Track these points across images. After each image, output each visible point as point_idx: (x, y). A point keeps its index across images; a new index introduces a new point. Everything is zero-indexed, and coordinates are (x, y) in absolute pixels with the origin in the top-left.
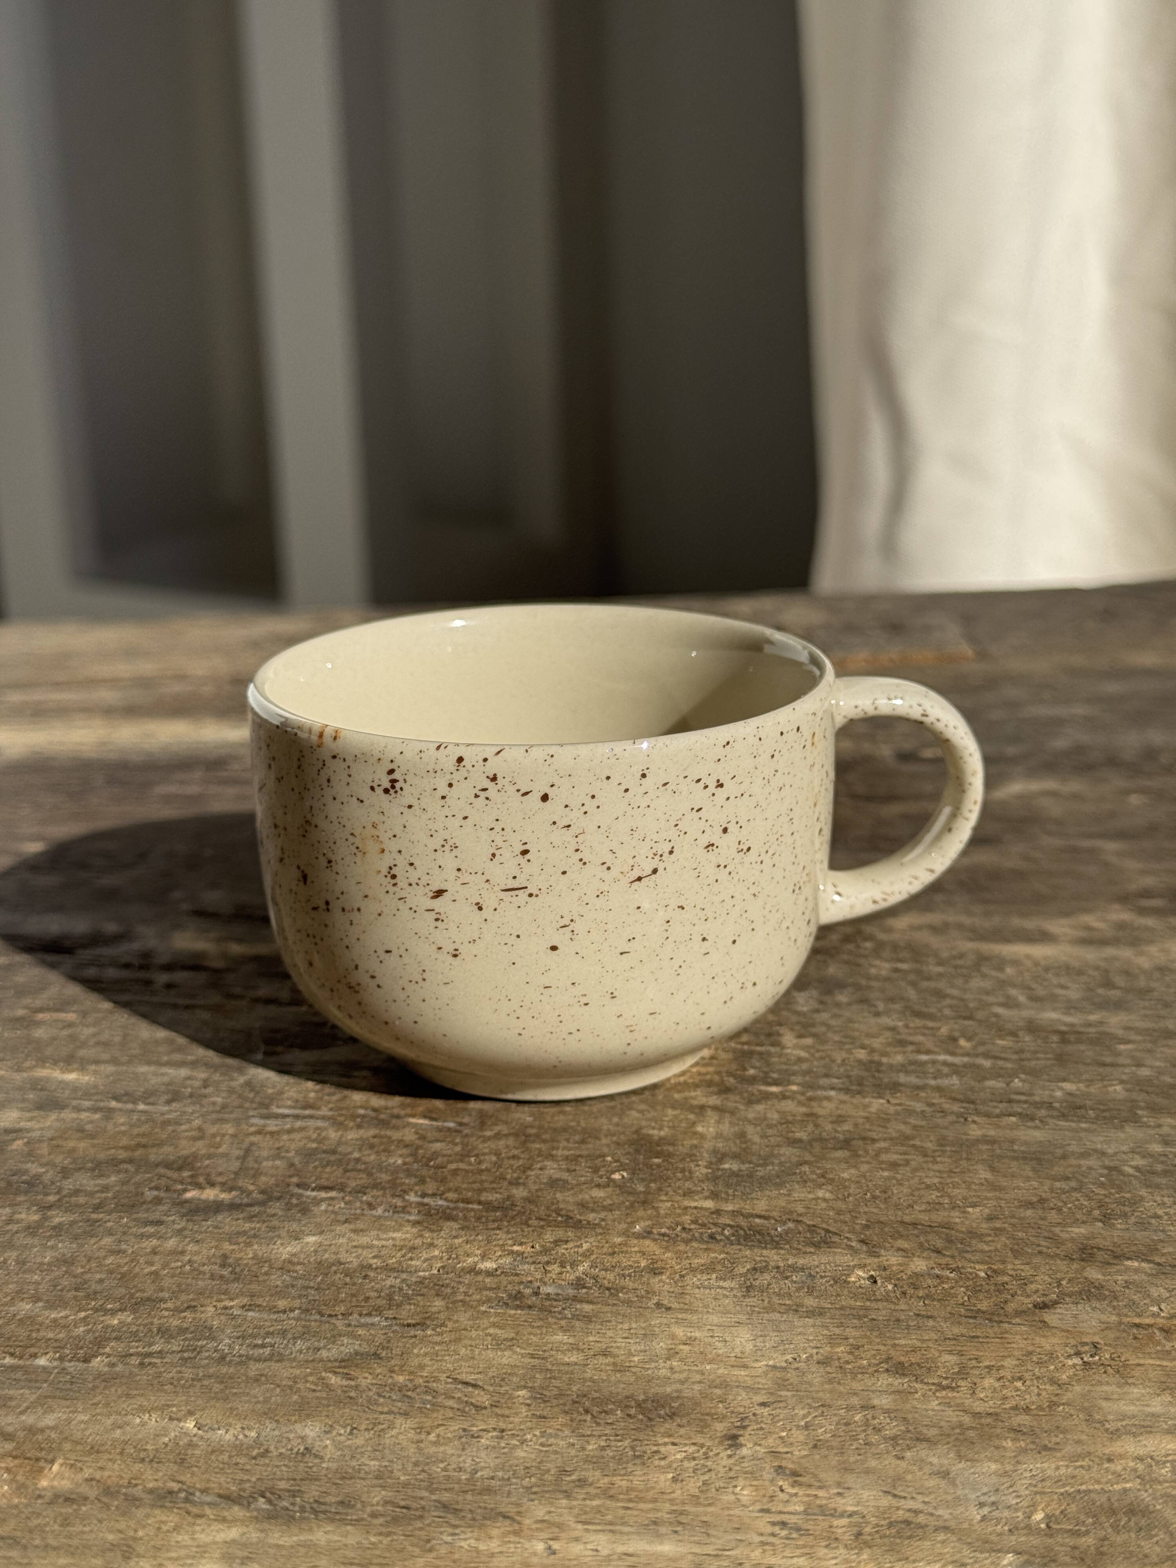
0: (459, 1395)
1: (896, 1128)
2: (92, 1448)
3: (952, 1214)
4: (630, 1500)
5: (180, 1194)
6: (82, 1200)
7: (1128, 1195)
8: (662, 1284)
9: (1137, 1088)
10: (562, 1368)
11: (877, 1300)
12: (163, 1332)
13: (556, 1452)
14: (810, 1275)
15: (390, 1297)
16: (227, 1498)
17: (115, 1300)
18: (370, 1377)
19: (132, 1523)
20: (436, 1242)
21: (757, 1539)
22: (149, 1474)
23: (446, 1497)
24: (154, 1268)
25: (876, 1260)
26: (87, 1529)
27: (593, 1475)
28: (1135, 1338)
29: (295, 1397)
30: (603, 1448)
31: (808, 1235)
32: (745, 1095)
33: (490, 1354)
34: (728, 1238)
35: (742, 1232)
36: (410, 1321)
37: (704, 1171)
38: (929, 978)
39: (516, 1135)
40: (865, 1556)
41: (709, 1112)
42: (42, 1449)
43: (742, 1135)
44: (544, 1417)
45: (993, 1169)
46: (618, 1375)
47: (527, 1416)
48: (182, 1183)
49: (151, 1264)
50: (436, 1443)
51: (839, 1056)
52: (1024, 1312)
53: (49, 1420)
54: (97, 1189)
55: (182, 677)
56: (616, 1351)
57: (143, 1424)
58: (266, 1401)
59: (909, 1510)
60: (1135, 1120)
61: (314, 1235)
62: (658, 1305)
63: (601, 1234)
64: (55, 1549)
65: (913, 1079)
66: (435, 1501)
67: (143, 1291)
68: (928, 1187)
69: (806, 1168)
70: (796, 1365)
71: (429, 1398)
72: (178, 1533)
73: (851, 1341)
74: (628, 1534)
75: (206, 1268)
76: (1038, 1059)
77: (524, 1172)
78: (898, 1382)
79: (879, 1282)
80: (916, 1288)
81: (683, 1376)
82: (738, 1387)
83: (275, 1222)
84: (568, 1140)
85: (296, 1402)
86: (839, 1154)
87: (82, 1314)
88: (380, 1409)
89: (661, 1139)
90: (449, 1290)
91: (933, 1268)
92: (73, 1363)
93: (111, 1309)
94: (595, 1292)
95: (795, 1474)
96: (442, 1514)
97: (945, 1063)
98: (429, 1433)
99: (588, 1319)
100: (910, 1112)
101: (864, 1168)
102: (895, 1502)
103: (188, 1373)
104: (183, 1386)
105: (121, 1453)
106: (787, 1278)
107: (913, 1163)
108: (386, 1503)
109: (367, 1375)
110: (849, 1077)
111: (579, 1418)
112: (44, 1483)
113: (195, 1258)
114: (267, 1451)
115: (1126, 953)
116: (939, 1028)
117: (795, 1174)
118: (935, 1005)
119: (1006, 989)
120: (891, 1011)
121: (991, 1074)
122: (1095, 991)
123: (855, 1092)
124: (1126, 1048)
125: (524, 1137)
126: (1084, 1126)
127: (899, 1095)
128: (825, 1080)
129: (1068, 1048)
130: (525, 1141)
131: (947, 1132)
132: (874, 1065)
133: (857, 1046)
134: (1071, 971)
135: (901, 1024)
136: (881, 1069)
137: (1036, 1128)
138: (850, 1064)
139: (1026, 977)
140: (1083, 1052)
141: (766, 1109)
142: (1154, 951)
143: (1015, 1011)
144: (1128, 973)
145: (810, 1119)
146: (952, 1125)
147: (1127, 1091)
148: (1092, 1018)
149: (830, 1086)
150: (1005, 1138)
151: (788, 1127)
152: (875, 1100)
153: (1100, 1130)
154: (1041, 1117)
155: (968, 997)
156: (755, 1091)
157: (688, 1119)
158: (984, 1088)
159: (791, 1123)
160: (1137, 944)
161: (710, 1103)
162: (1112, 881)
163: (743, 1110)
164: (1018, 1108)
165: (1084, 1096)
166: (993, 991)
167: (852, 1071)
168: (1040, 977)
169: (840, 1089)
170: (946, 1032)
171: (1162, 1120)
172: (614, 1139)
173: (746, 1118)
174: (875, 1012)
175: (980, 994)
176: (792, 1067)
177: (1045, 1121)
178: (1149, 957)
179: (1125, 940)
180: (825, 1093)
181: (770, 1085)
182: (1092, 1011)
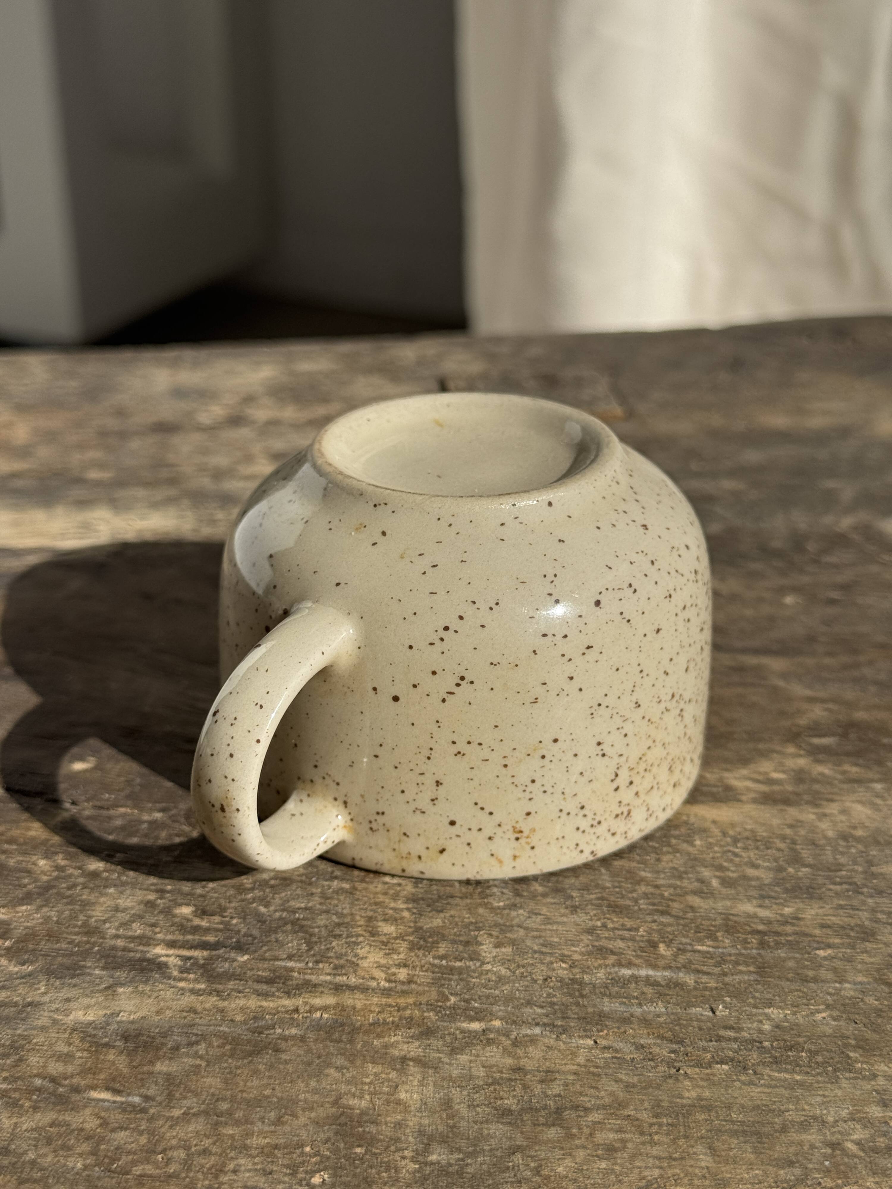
9: (844, 1016)
32: (448, 1039)
39: (206, 1113)
41: (412, 1068)
43: (447, 1104)
45: (713, 1151)
60: (849, 1065)
65: (618, 1008)
69: (518, 1159)
76: (741, 972)
77: (216, 1177)
84: (262, 1119)
86: (553, 1133)
89: (363, 1113)
97: (649, 981)
100: (620, 1061)
101: (581, 1154)
107: (630, 1145)
110: (552, 1004)
115: (809, 815)
116: (637, 929)
117: (508, 1168)
118: (630, 895)
119: (698, 869)
120: (587, 905)
121: (696, 997)
122: (785, 870)
123: (560, 1029)
124: (826, 954)
125: (215, 1117)
126: (798, 1078)
127: (606, 1032)
128: (528, 1010)
129: (768, 955)
130: (217, 1124)
131: (660, 1093)
132: (576, 986)
133: (557, 958)
134: (759, 843)
135: (599, 924)
136: (585, 993)
137: (751, 1083)
138: (552, 984)
139: (716, 852)
140: (784, 961)
141: (471, 1061)
142: (835, 812)
143: (711, 902)
144: (814, 844)
145: (517, 1077)
146: (665, 1081)
147: (835, 1020)
148: (787, 911)
149: (534, 1019)
150: (721, 1101)
151: (495, 1090)
152: (582, 1042)
153: (816, 1085)
154: (753, 1065)
155: (662, 882)
156: (458, 1032)
157: (389, 1080)
158: (691, 1020)
159: (499, 1084)
160: (818, 802)
161: (412, 1053)
162: (783, 714)
163: (447, 1064)
164: (729, 1050)
165: (793, 1029)
166: (686, 873)
167: (555, 996)
168: (729, 851)
169: (545, 1025)
170: (645, 934)
171: (876, 1067)
172: (313, 1115)
173: (451, 1077)
174: (572, 907)
175: (673, 877)
176: (493, 991)
177: (758, 1072)
178: (832, 821)
179: (805, 797)
180: (529, 1032)
181: (472, 1019)
182: (785, 900)
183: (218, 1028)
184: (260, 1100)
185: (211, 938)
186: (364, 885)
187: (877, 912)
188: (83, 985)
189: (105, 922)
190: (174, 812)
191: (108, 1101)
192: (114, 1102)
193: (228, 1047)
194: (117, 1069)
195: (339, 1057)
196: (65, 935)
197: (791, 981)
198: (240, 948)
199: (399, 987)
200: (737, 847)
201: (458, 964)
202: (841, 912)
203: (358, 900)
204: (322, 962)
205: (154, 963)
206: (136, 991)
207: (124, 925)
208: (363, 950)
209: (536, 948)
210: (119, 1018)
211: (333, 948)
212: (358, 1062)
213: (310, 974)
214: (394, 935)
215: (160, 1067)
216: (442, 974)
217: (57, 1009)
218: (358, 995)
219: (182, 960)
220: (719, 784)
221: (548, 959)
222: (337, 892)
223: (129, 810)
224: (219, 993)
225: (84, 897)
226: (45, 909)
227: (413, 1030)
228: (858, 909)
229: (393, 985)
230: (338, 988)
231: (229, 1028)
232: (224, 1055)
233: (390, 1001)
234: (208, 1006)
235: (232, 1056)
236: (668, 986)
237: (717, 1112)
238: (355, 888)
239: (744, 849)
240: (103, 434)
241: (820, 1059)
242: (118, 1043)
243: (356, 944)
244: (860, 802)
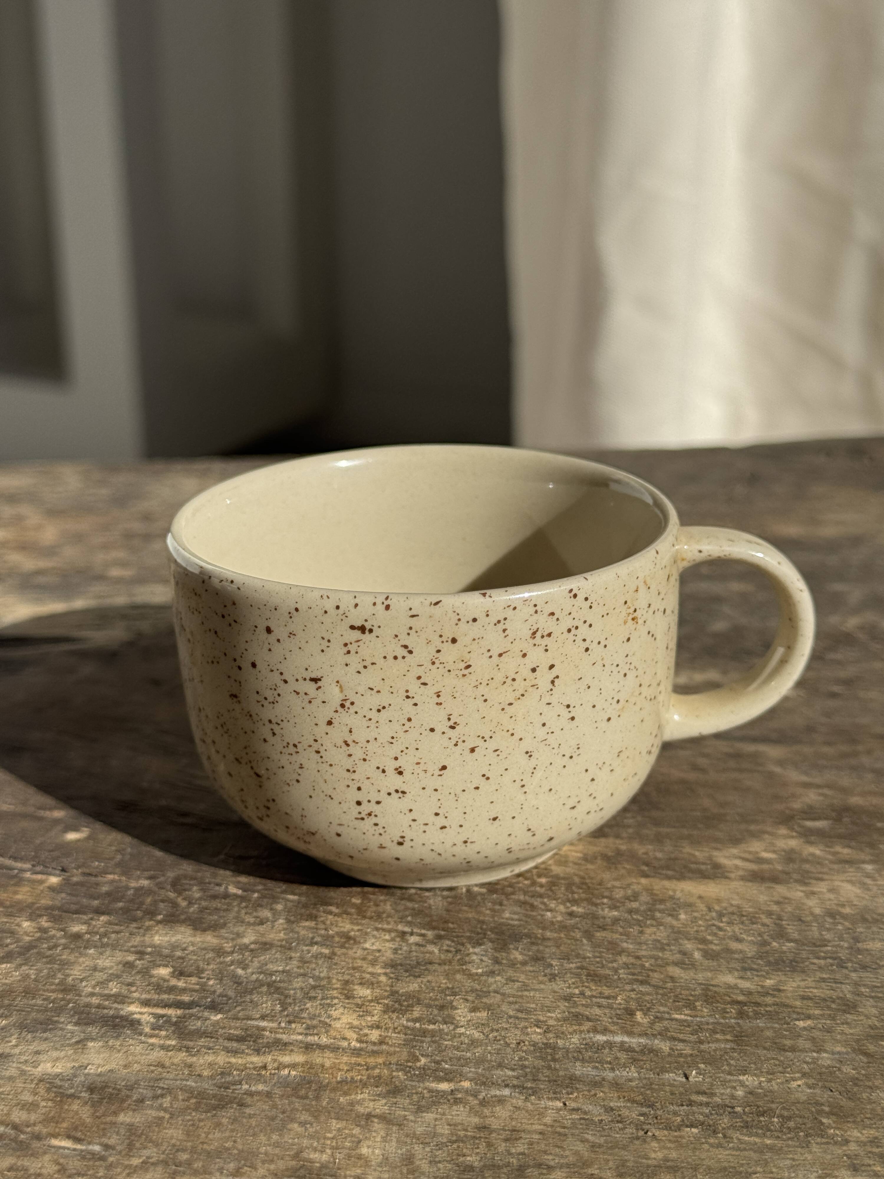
9: (820, 1084)
32: (415, 1098)
38: (603, 928)
39: (165, 1163)
41: (377, 1125)
43: (409, 1159)
60: (821, 1131)
76: (718, 1041)
89: (323, 1166)
97: (622, 1047)
100: (588, 1122)
115: (797, 893)
116: (615, 998)
118: (610, 965)
119: (681, 941)
120: (566, 973)
121: (670, 1063)
122: (769, 944)
123: (530, 1091)
124: (806, 1025)
125: (174, 1167)
126: (768, 1142)
127: (575, 1094)
128: (499, 1072)
129: (747, 1024)
130: (175, 1173)
131: (626, 1153)
132: (549, 1051)
133: (532, 1023)
134: (745, 918)
135: (577, 991)
136: (557, 1057)
137: (719, 1146)
138: (525, 1048)
139: (700, 926)
140: (762, 1031)
141: (436, 1120)
142: (825, 890)
143: (692, 973)
144: (800, 920)
145: (482, 1135)
146: (631, 1142)
147: (810, 1088)
148: (769, 982)
149: (503, 1081)
150: (688, 1163)
151: (459, 1147)
152: (551, 1104)
153: (786, 1149)
154: (724, 1129)
155: (644, 953)
156: (425, 1091)
157: (352, 1136)
158: (664, 1085)
159: (463, 1141)
160: (807, 881)
161: (378, 1110)
162: (776, 798)
163: (412, 1121)
164: (699, 1114)
165: (766, 1096)
166: (668, 945)
167: (526, 1059)
168: (714, 925)
169: (514, 1086)
170: (622, 1002)
171: (849, 1133)
172: (272, 1167)
173: (414, 1133)
174: (551, 975)
175: (656, 948)
176: (464, 1053)
177: (728, 1135)
178: (820, 899)
179: (795, 876)
180: (498, 1093)
181: (440, 1080)
182: (767, 973)
183: (185, 1082)
184: (220, 1152)
185: (186, 998)
186: (344, 950)
187: (859, 985)
188: (54, 1039)
189: (82, 980)
190: (162, 879)
191: (68, 1149)
192: (75, 1150)
193: (193, 1101)
194: (81, 1118)
195: (304, 1112)
196: (41, 992)
197: (768, 1050)
198: (214, 1007)
199: (371, 1048)
200: (722, 922)
201: (432, 1027)
202: (823, 985)
203: (336, 964)
204: (295, 1022)
205: (127, 1020)
206: (106, 1046)
207: (102, 983)
208: (337, 1012)
209: (511, 1013)
210: (86, 1071)
211: (307, 1009)
212: (322, 1118)
213: (282, 1033)
214: (370, 998)
215: (124, 1118)
216: (415, 1036)
217: (26, 1061)
218: (328, 1054)
219: (154, 1018)
220: (709, 862)
221: (523, 1024)
222: (316, 957)
223: (116, 877)
224: (188, 1049)
225: (64, 957)
226: (24, 968)
227: (380, 1089)
228: (841, 983)
229: (364, 1045)
230: (308, 1047)
231: (196, 1082)
232: (188, 1108)
233: (360, 1060)
234: (176, 1061)
235: (196, 1109)
236: (642, 1052)
237: (682, 1173)
238: (334, 954)
239: (728, 923)
240: (129, 536)
241: (791, 1124)
242: (83, 1094)
243: (330, 1005)
244: (848, 881)
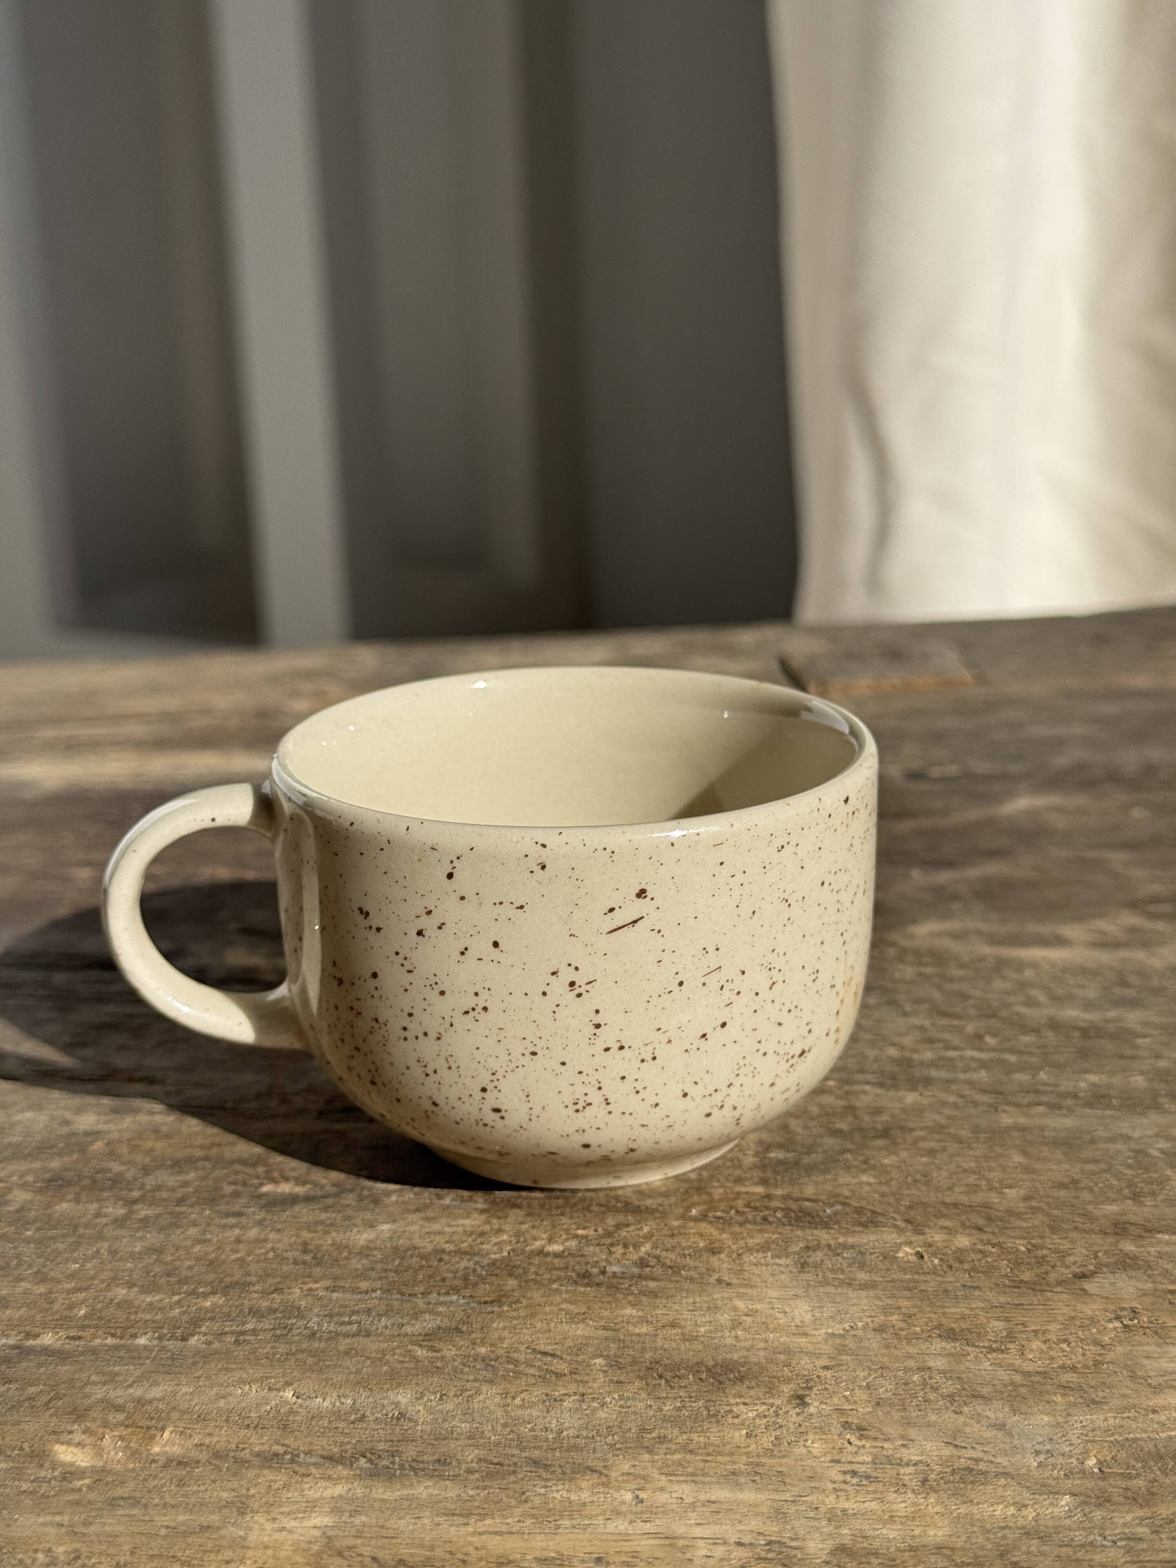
0: (540, 1363)
1: (931, 1118)
2: (199, 1416)
3: (990, 1195)
4: (709, 1454)
5: (257, 1188)
6: (165, 1195)
7: (1154, 1175)
8: (722, 1263)
9: (1157, 1078)
10: (634, 1338)
11: (925, 1273)
12: (254, 1312)
13: (635, 1413)
14: (860, 1252)
15: (466, 1279)
16: (330, 1459)
17: (205, 1284)
18: (454, 1349)
19: (244, 1483)
20: (504, 1228)
21: (830, 1486)
22: (254, 1439)
23: (536, 1454)
24: (239, 1255)
25: (921, 1237)
26: (202, 1488)
27: (672, 1432)
28: (1171, 1303)
29: (386, 1368)
30: (679, 1409)
31: (856, 1216)
33: (566, 1327)
34: (779, 1220)
35: (792, 1214)
36: (486, 1299)
37: (753, 1160)
40: (932, 1500)
42: (152, 1419)
44: (621, 1382)
45: (1025, 1153)
46: (687, 1344)
47: (605, 1381)
48: (258, 1177)
49: (237, 1251)
50: (522, 1407)
51: (872, 1053)
52: (1063, 1281)
53: (156, 1392)
54: (177, 1184)
55: (206, 711)
56: (683, 1323)
57: (244, 1394)
58: (358, 1372)
59: (970, 1459)
61: (388, 1223)
62: (719, 1281)
63: (659, 1218)
64: (173, 1506)
65: (943, 1074)
66: (526, 1457)
67: (231, 1275)
68: (965, 1171)
69: (849, 1156)
70: (853, 1333)
71: (511, 1367)
72: (288, 1491)
73: (903, 1310)
74: (709, 1483)
75: (289, 1255)
76: (1061, 1053)
78: (949, 1346)
79: (926, 1257)
80: (961, 1262)
81: (748, 1344)
82: (800, 1352)
83: (349, 1212)
85: (386, 1372)
86: (881, 1142)
87: (176, 1298)
88: (466, 1377)
90: (520, 1271)
91: (975, 1244)
92: (172, 1342)
93: (203, 1293)
94: (658, 1270)
95: (860, 1428)
96: (533, 1469)
97: (973, 1059)
98: (514, 1398)
99: (654, 1294)
100: (944, 1103)
101: (904, 1154)
102: (955, 1452)
103: (282, 1349)
104: (278, 1360)
105: (227, 1421)
106: (838, 1255)
107: (949, 1149)
108: (480, 1460)
109: (451, 1347)
110: (882, 1072)
111: (654, 1382)
112: (156, 1449)
113: (277, 1245)
114: (364, 1416)
116: (965, 1027)
117: (838, 1160)
118: (959, 1006)
119: (1026, 989)
120: (918, 1012)
121: (1017, 1068)
122: (1111, 990)
123: (889, 1086)
126: (1108, 1113)
127: (931, 1088)
129: (1088, 1042)
131: (979, 1120)
132: (905, 1061)
134: (1087, 973)
135: (928, 1023)
136: (913, 1065)
137: (1064, 1116)
139: (1044, 979)
142: (1165, 952)
143: (1037, 1010)
144: (1141, 973)
145: (849, 1111)
146: (984, 1114)
147: (1148, 1081)
148: (1110, 1015)
150: (1035, 1126)
152: (909, 1093)
153: (1125, 1117)
154: (1068, 1106)
155: (991, 997)
158: (1012, 1081)
160: (1148, 947)
162: (1121, 889)
164: (1046, 1098)
165: (1107, 1086)
166: (1013, 992)
167: (885, 1067)
169: (875, 1084)
174: (903, 1013)
175: (1002, 994)
177: (1071, 1109)
178: (1161, 959)
179: (1137, 943)
182: (1109, 1009)
202: (1162, 1015)
236: (992, 1062)
237: (1031, 1132)
241: (1130, 1102)
